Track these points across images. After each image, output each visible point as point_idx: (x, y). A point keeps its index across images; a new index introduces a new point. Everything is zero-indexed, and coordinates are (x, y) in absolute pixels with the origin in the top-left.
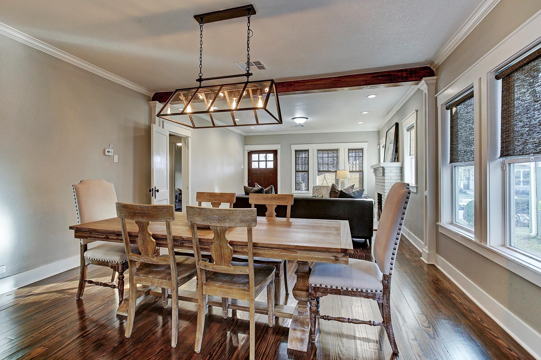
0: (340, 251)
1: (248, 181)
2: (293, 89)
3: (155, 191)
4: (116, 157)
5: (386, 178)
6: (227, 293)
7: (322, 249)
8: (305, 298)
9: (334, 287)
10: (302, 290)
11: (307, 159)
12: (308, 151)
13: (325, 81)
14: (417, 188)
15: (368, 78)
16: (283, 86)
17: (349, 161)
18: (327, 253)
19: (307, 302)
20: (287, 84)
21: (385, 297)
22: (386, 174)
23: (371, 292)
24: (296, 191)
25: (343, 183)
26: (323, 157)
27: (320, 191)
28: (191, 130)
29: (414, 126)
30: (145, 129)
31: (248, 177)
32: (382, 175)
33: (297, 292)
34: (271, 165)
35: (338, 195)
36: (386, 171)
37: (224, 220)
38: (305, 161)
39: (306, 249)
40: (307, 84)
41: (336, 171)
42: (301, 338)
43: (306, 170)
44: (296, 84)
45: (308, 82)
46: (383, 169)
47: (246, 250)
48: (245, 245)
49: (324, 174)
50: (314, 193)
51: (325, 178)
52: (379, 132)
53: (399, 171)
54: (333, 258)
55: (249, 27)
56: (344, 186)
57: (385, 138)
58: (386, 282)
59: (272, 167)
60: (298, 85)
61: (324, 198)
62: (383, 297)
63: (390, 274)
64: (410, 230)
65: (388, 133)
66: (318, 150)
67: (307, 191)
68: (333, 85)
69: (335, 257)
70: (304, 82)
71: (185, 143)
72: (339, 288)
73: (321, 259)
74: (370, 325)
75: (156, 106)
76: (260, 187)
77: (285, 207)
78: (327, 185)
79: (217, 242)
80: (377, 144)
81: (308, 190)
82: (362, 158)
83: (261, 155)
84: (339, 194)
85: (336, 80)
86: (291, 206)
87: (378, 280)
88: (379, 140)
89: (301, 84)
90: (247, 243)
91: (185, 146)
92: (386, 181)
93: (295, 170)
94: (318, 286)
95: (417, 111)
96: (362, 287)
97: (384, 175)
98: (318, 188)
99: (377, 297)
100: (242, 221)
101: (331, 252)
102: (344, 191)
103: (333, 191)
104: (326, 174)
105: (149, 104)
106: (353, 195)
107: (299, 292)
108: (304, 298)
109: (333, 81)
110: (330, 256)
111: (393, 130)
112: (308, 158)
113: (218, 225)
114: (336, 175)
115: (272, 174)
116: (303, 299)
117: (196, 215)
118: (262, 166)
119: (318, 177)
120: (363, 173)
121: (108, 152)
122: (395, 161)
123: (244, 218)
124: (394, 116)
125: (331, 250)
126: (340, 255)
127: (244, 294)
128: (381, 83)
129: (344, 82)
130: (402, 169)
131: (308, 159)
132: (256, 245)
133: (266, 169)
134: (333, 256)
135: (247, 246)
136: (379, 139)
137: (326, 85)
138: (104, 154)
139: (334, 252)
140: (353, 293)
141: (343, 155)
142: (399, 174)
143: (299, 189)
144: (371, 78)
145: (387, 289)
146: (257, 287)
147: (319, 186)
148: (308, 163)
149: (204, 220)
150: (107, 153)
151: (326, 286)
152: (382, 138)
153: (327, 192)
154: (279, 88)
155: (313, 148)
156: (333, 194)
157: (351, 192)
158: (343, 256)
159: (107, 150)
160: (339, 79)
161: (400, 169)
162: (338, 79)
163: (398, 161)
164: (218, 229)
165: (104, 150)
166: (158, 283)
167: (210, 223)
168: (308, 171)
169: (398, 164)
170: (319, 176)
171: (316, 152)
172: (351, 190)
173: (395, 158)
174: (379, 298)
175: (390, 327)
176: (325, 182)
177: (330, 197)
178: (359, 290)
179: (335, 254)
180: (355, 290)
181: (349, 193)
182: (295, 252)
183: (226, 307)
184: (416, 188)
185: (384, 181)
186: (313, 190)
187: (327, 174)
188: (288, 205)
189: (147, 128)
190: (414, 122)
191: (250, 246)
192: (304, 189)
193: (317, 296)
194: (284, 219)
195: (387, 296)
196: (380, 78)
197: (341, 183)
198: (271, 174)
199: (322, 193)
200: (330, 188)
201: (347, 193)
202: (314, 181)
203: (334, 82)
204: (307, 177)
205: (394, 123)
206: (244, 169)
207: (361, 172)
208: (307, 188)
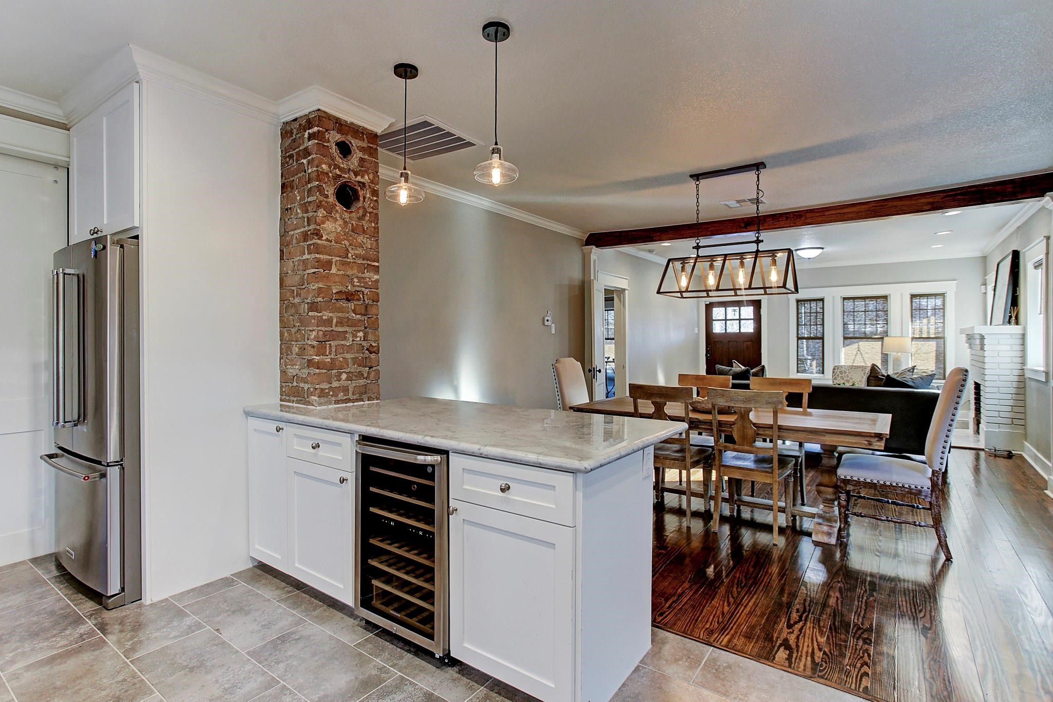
0: (873, 435)
1: (706, 355)
2: (804, 223)
3: (597, 371)
4: (553, 325)
5: (986, 354)
6: (747, 474)
7: (854, 433)
8: (832, 496)
9: (869, 481)
10: (828, 486)
11: (820, 316)
12: (822, 300)
13: (858, 207)
14: (1047, 374)
15: (937, 199)
16: (787, 218)
17: (912, 319)
18: (859, 437)
19: (833, 500)
20: (794, 215)
21: (933, 496)
22: (986, 348)
23: (915, 488)
24: (799, 374)
25: (897, 361)
26: (854, 312)
27: (848, 376)
28: (627, 279)
29: (1042, 263)
30: (579, 286)
31: (707, 347)
32: (979, 349)
33: (822, 488)
34: (748, 328)
35: (882, 383)
36: (986, 341)
37: (748, 401)
38: (817, 319)
39: (837, 432)
40: (827, 213)
41: (882, 338)
42: (828, 532)
43: (819, 335)
44: (808, 215)
45: (829, 210)
46: (982, 338)
47: (768, 433)
48: (770, 427)
49: (857, 344)
50: (834, 378)
51: (859, 348)
52: (984, 259)
53: (1019, 342)
54: (866, 442)
55: (758, 186)
56: (899, 366)
57: (995, 275)
58: (935, 479)
59: (751, 330)
60: (812, 216)
61: (857, 386)
62: (932, 494)
63: (939, 469)
64: (1038, 450)
65: (1001, 265)
66: (845, 299)
67: (822, 375)
68: (873, 213)
69: (868, 441)
70: (822, 211)
71: (619, 298)
72: (875, 482)
73: (853, 443)
74: (915, 525)
75: (591, 252)
76: (743, 368)
77: (800, 396)
78: (863, 364)
79: (740, 423)
80: (980, 284)
81: (823, 373)
82: (944, 312)
83: (730, 309)
84: (884, 380)
85: (878, 204)
86: (809, 394)
87: (925, 477)
88: (986, 276)
89: (817, 215)
90: (772, 425)
91: (619, 303)
92: (986, 360)
93: (796, 335)
94: (849, 478)
95: (1048, 238)
96: (904, 481)
97: (982, 349)
98: (843, 370)
99: (923, 494)
100: (768, 403)
101: (864, 436)
102: (895, 377)
103: (874, 376)
104: (861, 343)
105: (582, 250)
106: (910, 383)
107: (824, 488)
108: (830, 495)
109: (874, 206)
110: (863, 441)
111: (1008, 262)
112: (823, 313)
113: (742, 406)
114: (882, 345)
115: (751, 343)
116: (829, 497)
117: (718, 396)
118: (733, 328)
119: (843, 349)
120: (944, 341)
121: (548, 321)
122: (1009, 322)
123: (770, 400)
124: (1012, 234)
125: (863, 434)
126: (874, 440)
127: (767, 476)
128: (962, 205)
129: (891, 207)
130: (1023, 336)
131: (823, 315)
132: (780, 427)
133: (740, 335)
134: (866, 441)
135: (772, 428)
136: (985, 274)
137: (859, 214)
138: (544, 324)
139: (867, 436)
140: (892, 488)
141: (899, 307)
142: (1019, 348)
143: (804, 371)
144: (943, 198)
145: (936, 486)
146: (780, 471)
147: (847, 366)
148: (823, 322)
149: (727, 401)
150: (546, 323)
151: (858, 479)
152: (989, 274)
153: (863, 377)
154: (781, 221)
155: (833, 297)
156: (873, 381)
157: (907, 378)
158: (878, 441)
159: (546, 318)
160: (884, 204)
161: (1021, 337)
162: (881, 204)
163: (1017, 323)
164: (742, 410)
165: (544, 318)
166: (670, 464)
167: (734, 404)
168: (822, 338)
169: (1014, 329)
170: (847, 348)
171: (839, 302)
172: (909, 375)
173: (1010, 317)
174: (926, 496)
175: (940, 529)
176: (859, 358)
177: (868, 386)
178: (900, 485)
179: (868, 439)
180: (894, 484)
181: (904, 379)
182: (823, 435)
183: (733, 502)
184: (1044, 374)
185: (984, 360)
186: (833, 372)
187: (863, 344)
188: (804, 392)
189: (580, 284)
190: (1042, 256)
191: (775, 428)
192: (815, 371)
193: (848, 489)
194: (801, 410)
195: (936, 494)
196: (959, 197)
197: (893, 361)
198: (749, 343)
199: (851, 379)
200: (868, 370)
201: (900, 380)
202: (836, 355)
203: (874, 208)
204: (821, 349)
205: (1010, 251)
206: (698, 335)
207: (940, 338)
208: (821, 369)
